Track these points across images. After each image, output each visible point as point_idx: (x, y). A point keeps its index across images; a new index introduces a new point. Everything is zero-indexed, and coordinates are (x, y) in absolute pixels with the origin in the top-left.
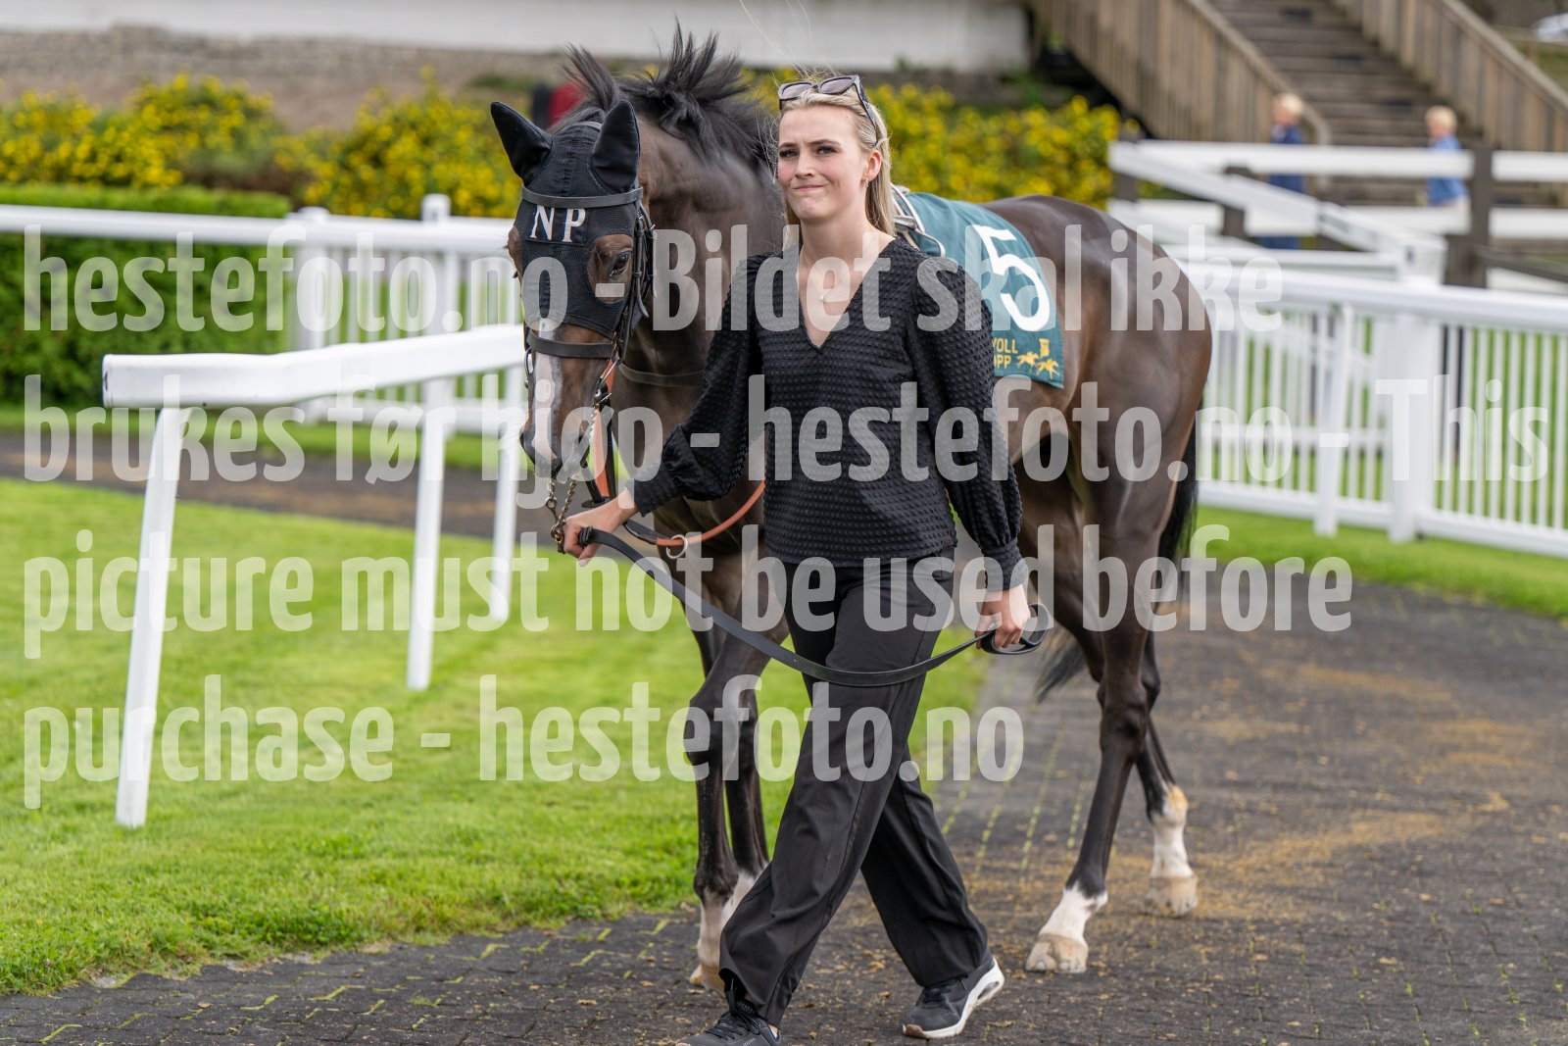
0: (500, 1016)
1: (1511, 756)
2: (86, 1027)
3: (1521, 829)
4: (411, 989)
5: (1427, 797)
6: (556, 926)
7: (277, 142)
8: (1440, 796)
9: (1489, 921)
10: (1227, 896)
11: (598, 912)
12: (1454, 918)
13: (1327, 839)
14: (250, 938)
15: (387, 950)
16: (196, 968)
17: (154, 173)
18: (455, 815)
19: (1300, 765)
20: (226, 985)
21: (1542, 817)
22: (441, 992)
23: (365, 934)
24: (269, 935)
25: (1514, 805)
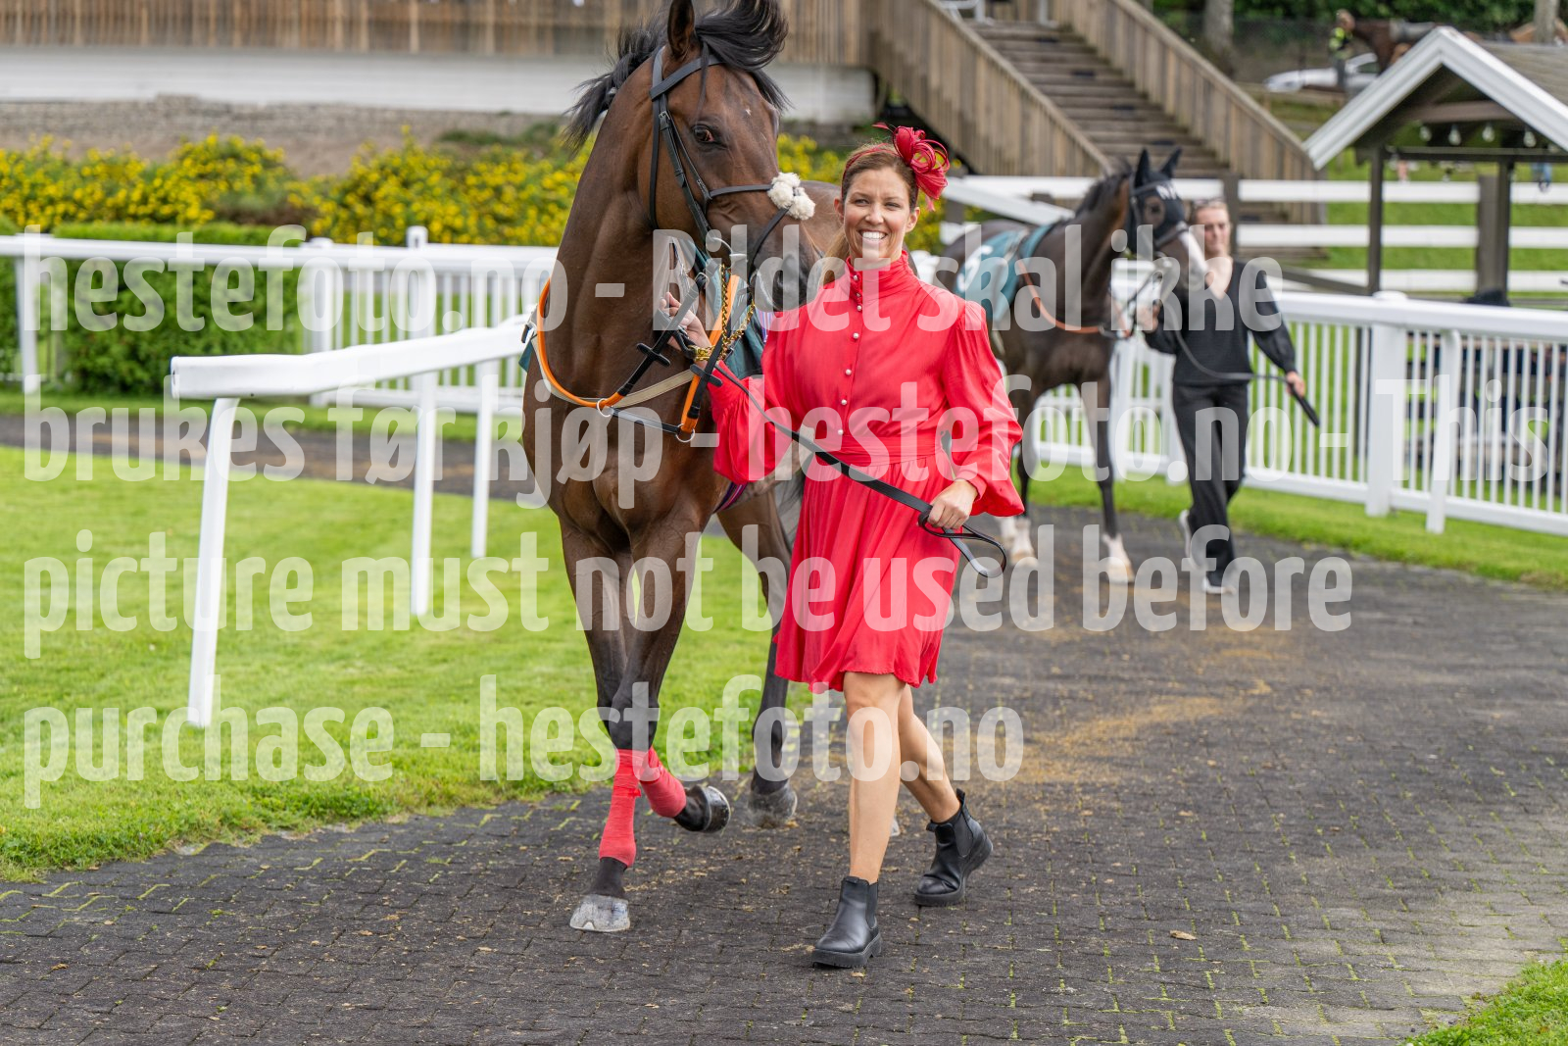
0: (497, 871)
1: (1270, 651)
2: (173, 886)
3: (1282, 708)
4: (427, 851)
5: (1207, 684)
6: (537, 799)
7: (289, 186)
8: (1218, 684)
9: (1262, 781)
10: (1058, 765)
11: (569, 787)
12: (1235, 779)
13: (1133, 719)
14: (298, 814)
15: (406, 821)
16: (257, 838)
17: (193, 212)
18: (455, 713)
19: (1107, 661)
20: (280, 850)
21: (1297, 698)
22: (450, 853)
23: (388, 808)
24: (313, 812)
25: (1275, 690)
